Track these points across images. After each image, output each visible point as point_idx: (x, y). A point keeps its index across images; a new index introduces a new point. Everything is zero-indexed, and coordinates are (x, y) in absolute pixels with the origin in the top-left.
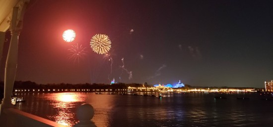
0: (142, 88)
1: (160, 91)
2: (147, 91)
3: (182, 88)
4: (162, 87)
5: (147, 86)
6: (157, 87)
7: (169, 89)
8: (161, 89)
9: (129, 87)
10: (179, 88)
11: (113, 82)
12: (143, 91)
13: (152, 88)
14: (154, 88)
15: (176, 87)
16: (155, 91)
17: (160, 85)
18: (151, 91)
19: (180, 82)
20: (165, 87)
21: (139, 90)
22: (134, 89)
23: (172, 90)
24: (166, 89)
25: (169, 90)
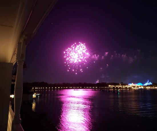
0: (119, 86)
1: (133, 88)
2: (123, 88)
3: (151, 86)
4: (134, 85)
5: (122, 84)
6: (131, 85)
7: (140, 86)
8: (134, 87)
9: (110, 86)
10: (148, 86)
12: (120, 88)
13: (127, 86)
14: (128, 86)
15: (145, 85)
16: (129, 88)
18: (126, 88)
19: (148, 82)
20: (137, 85)
21: (117, 88)
22: (113, 87)
23: (142, 87)
24: (138, 87)
25: (140, 88)
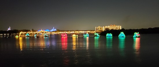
0: (30, 32)
1: (42, 33)
2: (33, 34)
3: (55, 31)
4: (43, 31)
5: (33, 31)
6: (40, 32)
7: (47, 32)
8: (43, 33)
9: (21, 32)
10: (53, 32)
11: (9, 29)
12: (31, 34)
13: (37, 32)
15: (51, 31)
16: (39, 34)
17: (42, 30)
19: (54, 28)
20: (45, 31)
22: (24, 33)
23: (49, 33)
24: (46, 33)
